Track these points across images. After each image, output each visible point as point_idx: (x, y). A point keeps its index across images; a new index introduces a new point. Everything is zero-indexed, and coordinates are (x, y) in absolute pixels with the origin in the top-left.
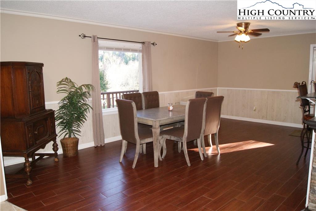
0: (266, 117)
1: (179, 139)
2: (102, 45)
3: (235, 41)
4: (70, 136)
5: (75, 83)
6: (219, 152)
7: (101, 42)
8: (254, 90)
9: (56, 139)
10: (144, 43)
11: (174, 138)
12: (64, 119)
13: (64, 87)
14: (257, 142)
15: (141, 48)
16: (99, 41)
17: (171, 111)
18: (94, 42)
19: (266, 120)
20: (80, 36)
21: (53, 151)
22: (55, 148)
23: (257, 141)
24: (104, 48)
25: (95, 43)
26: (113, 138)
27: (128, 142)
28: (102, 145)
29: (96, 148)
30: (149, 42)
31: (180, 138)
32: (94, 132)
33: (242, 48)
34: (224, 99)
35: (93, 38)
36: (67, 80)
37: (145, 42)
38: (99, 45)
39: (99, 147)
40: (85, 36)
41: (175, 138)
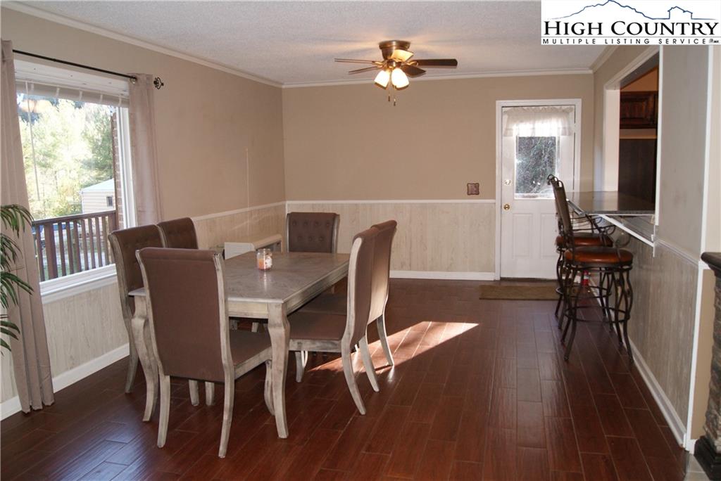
0: (410, 265)
1: (330, 346)
2: (24, 77)
3: (376, 84)
6: (394, 363)
7: (22, 67)
8: (379, 204)
10: (135, 78)
11: (313, 346)
14: (439, 325)
15: (127, 93)
16: (15, 60)
17: (268, 270)
18: (4, 62)
19: (410, 270)
23: (440, 321)
24: (29, 85)
25: (5, 65)
26: (70, 372)
27: (172, 378)
28: (47, 403)
29: (31, 415)
30: (149, 77)
31: (333, 344)
33: (393, 104)
34: (397, 227)
37: (138, 76)
38: (15, 75)
41: (314, 344)
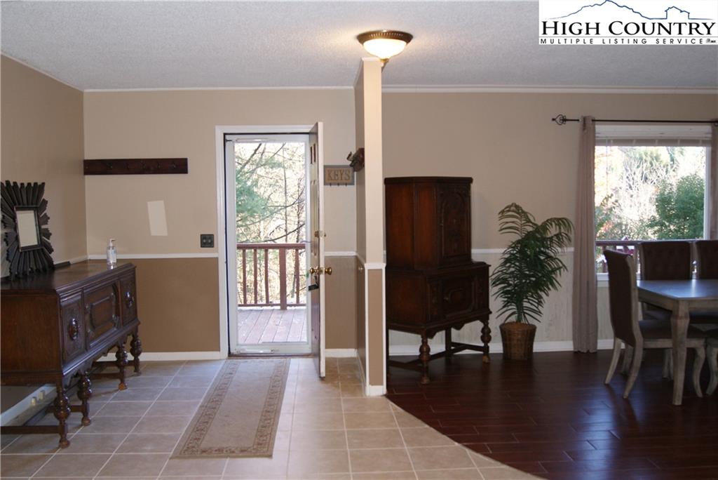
2: (604, 136)
4: (519, 320)
5: (531, 215)
7: (602, 130)
9: (488, 319)
12: (509, 285)
13: (513, 222)
15: (708, 134)
16: (596, 126)
18: (584, 129)
20: (554, 120)
21: (481, 342)
22: (486, 336)
24: (609, 141)
25: (586, 131)
28: (591, 351)
29: (576, 354)
32: (574, 319)
35: (582, 123)
36: (518, 210)
38: (597, 135)
39: (583, 353)
40: (564, 120)
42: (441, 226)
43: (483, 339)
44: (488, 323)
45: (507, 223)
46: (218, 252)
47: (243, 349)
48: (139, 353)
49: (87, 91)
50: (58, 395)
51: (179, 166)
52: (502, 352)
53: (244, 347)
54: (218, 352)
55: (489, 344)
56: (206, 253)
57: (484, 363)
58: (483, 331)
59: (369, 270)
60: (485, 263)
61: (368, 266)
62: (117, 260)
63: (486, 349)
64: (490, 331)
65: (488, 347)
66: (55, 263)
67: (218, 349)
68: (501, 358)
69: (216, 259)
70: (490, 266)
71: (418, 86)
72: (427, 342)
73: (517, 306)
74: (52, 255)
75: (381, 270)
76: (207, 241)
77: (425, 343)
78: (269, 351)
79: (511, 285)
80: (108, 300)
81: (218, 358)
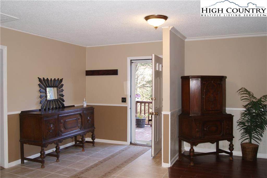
4: (250, 142)
9: (232, 140)
13: (246, 96)
42: (203, 97)
43: (230, 149)
44: (232, 142)
45: (243, 97)
46: (128, 104)
47: (137, 142)
48: (95, 139)
49: (87, 47)
50: (42, 150)
51: (114, 72)
52: (242, 156)
53: (137, 141)
54: (126, 142)
55: (233, 152)
56: (123, 105)
57: (230, 160)
58: (230, 145)
59: (164, 115)
60: (231, 115)
61: (163, 113)
62: (87, 105)
63: (231, 154)
64: (233, 146)
65: (232, 153)
66: (65, 106)
67: (126, 141)
68: (241, 159)
69: (126, 107)
70: (234, 116)
71: (205, 37)
72: (193, 147)
73: (249, 135)
74: (64, 103)
75: (169, 115)
76: (124, 100)
77: (192, 148)
78: (146, 144)
79: (246, 125)
80: (76, 119)
81: (126, 144)
